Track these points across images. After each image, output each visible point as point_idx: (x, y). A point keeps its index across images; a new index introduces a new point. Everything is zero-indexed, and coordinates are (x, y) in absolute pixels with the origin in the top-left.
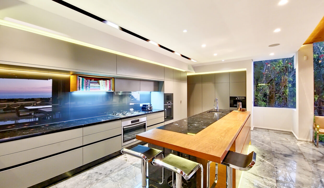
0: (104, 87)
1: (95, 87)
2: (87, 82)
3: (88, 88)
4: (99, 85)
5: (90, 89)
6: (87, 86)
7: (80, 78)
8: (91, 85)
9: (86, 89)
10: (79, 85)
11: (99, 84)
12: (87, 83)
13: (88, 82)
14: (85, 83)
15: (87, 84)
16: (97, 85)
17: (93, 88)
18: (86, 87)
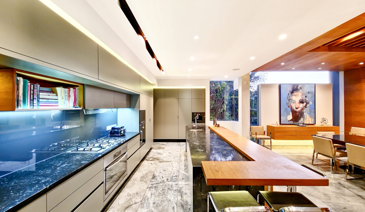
0: (65, 102)
1: (50, 100)
2: (34, 88)
3: (35, 102)
4: (55, 97)
5: (40, 104)
6: (33, 98)
7: (18, 78)
8: (42, 95)
9: (32, 104)
10: (18, 96)
11: (57, 95)
12: (33, 90)
13: (35, 90)
14: (29, 92)
15: (33, 94)
16: (52, 96)
17: (46, 102)
18: (30, 100)
